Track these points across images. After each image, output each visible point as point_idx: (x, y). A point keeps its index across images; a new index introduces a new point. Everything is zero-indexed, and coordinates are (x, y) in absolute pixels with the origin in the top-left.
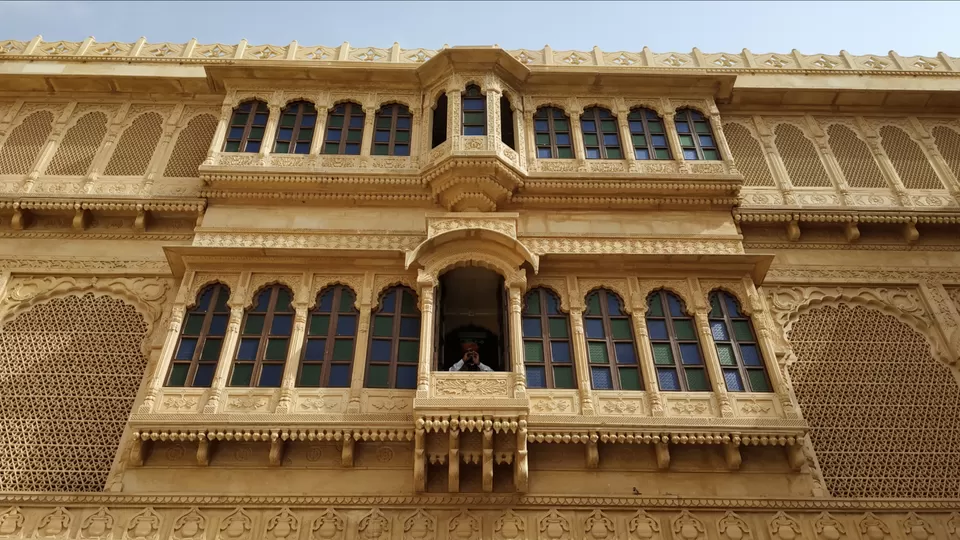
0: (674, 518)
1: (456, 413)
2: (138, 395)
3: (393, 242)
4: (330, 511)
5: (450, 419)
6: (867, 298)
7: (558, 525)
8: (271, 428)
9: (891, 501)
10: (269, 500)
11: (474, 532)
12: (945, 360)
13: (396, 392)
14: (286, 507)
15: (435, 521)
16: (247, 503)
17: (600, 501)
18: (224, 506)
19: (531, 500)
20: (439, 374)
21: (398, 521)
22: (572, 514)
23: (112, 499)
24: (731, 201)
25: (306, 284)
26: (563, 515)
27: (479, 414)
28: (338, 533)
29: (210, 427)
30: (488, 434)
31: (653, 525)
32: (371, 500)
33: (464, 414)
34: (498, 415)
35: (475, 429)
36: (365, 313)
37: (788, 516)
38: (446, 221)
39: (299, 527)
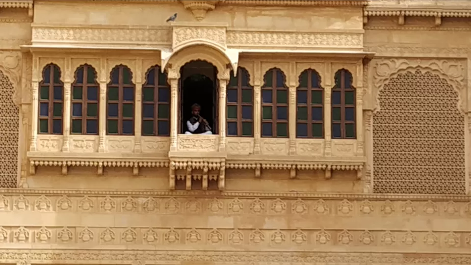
0: (293, 202)
1: (190, 160)
2: (19, 130)
3: (151, 34)
4: (129, 198)
5: (187, 162)
6: (434, 67)
7: (237, 206)
8: (98, 160)
9: (400, 196)
10: (100, 193)
11: (198, 209)
12: (463, 111)
13: (158, 138)
14: (108, 195)
15: (180, 203)
16: (90, 194)
17: (259, 195)
18: (78, 195)
19: (226, 194)
20: (182, 136)
21: (162, 203)
22: (245, 200)
23: (25, 192)
24: (363, 3)
25: (103, 67)
26: (241, 201)
27: (201, 160)
28: (134, 209)
29: (68, 160)
30: (206, 170)
31: (283, 206)
32: (149, 193)
33: (194, 160)
34: (211, 160)
35: (200, 167)
36: (139, 88)
37: (348, 202)
38: (184, 28)
39: (115, 206)
